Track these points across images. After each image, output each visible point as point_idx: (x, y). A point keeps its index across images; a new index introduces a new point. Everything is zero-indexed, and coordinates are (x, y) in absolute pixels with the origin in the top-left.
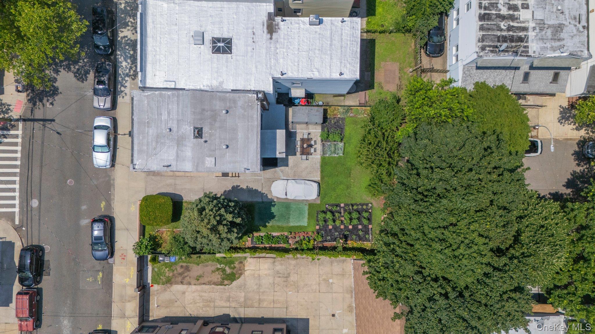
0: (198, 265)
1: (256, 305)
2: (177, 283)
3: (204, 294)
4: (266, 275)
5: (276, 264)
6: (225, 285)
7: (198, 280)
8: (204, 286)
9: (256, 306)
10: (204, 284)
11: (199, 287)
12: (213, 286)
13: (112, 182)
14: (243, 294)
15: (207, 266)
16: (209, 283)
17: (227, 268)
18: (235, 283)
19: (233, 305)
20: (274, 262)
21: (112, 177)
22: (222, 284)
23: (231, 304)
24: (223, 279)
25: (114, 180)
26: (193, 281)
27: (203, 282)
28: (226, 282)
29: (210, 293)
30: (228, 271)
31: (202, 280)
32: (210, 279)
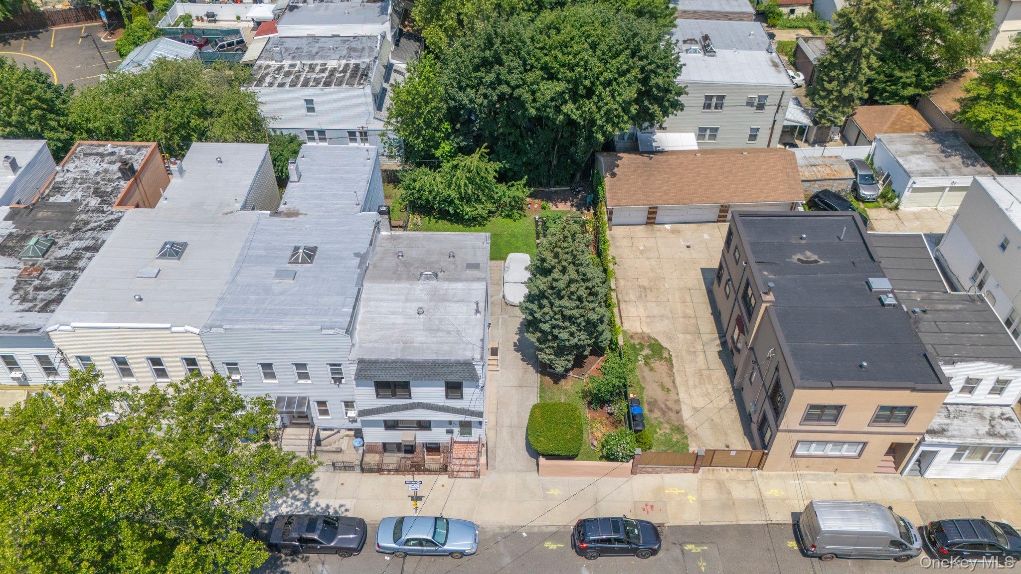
0: (643, 388)
1: (693, 321)
2: (681, 419)
3: (691, 382)
4: (645, 310)
5: (627, 299)
6: (671, 356)
7: (668, 390)
8: (677, 383)
9: (695, 321)
10: (674, 382)
11: (682, 390)
12: (675, 371)
13: (505, 531)
14: (680, 336)
15: (644, 377)
16: (671, 375)
17: (644, 353)
18: (665, 344)
19: (699, 347)
20: (625, 301)
21: (497, 530)
22: (669, 361)
23: (699, 349)
24: (662, 358)
25: (502, 528)
26: (673, 396)
27: (672, 384)
28: (666, 355)
29: (687, 374)
30: (646, 352)
31: (669, 385)
32: (664, 375)
